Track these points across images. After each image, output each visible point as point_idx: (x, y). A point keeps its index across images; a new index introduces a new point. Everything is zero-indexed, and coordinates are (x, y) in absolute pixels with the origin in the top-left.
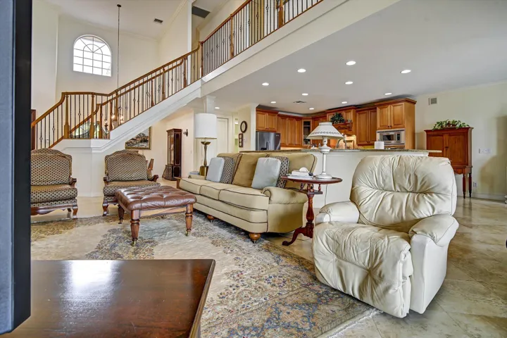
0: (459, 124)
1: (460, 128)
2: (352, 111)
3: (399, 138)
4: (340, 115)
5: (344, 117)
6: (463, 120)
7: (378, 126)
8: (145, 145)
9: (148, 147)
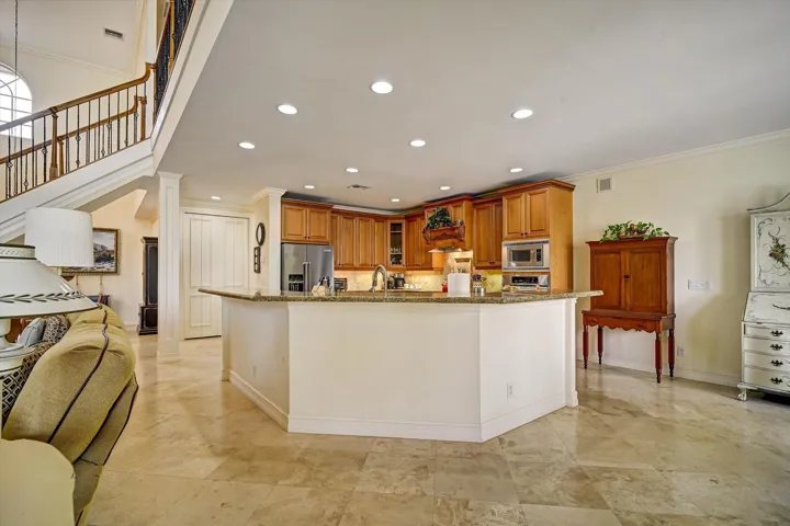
0: (651, 229)
1: (653, 239)
2: (464, 203)
3: (539, 258)
4: (444, 213)
5: (451, 218)
6: (657, 220)
7: (505, 234)
8: (107, 266)
9: (113, 269)
